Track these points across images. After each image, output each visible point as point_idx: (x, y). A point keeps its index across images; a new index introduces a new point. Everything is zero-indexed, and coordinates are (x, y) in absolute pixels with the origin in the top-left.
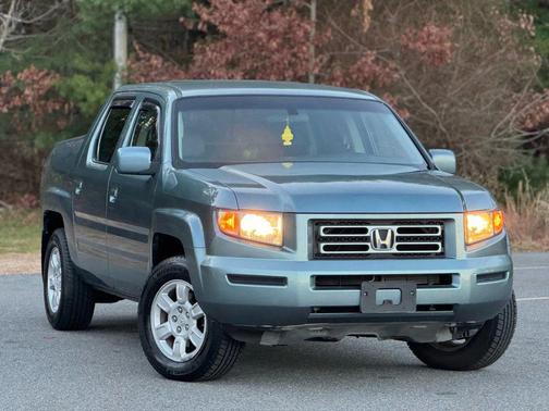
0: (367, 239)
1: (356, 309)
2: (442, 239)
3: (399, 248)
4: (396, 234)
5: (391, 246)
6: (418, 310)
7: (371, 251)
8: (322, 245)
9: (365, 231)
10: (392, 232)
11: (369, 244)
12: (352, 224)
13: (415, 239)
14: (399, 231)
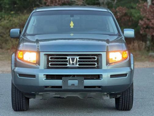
0: (67, 61)
1: (61, 87)
2: (97, 61)
3: (79, 65)
4: (78, 59)
5: (76, 64)
6: (84, 88)
7: (68, 66)
8: (50, 63)
9: (66, 58)
10: (76, 59)
11: (67, 63)
12: (59, 56)
13: (87, 61)
14: (79, 58)
